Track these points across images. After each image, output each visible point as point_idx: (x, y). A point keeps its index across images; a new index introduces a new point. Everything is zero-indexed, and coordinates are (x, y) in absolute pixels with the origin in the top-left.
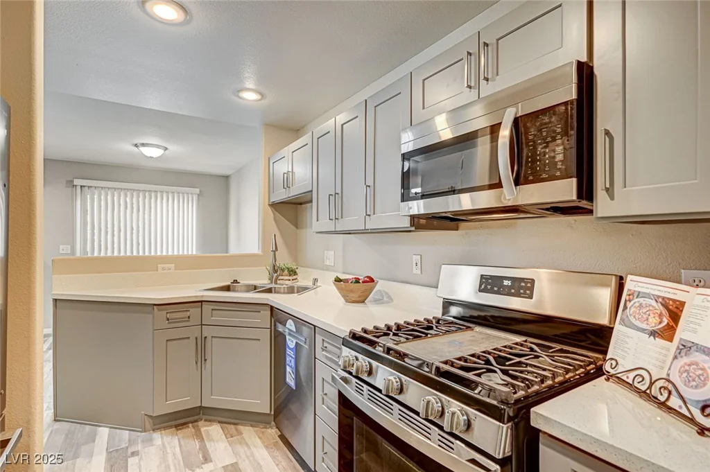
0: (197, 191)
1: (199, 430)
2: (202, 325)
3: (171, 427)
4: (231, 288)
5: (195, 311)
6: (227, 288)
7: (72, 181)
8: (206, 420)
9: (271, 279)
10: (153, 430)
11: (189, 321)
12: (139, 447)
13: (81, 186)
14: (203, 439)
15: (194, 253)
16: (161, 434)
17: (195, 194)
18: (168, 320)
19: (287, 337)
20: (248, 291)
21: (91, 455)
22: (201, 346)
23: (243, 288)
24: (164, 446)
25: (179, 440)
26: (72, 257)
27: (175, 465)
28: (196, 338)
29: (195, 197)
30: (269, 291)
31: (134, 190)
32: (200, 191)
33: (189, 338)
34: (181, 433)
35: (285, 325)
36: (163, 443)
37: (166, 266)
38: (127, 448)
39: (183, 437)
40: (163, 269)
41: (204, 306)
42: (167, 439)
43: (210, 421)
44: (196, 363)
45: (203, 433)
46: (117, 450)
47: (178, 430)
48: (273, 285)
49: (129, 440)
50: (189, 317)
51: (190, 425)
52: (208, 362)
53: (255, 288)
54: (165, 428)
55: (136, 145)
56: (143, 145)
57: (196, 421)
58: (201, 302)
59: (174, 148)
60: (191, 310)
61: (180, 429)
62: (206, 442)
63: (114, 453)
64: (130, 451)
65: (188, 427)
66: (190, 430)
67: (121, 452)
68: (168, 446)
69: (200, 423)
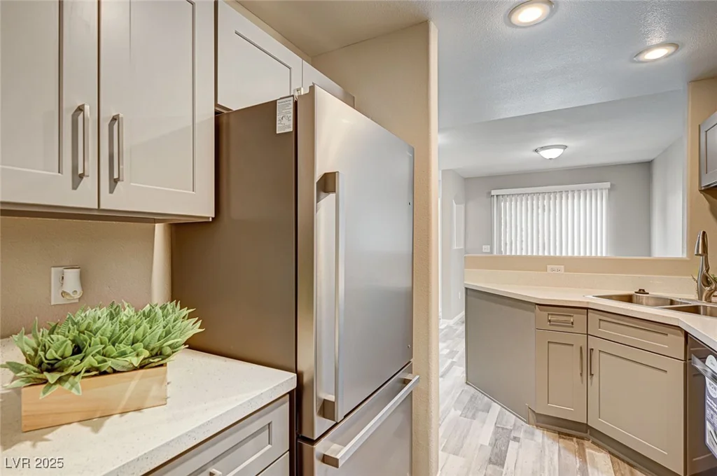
0: (608, 185)
1: (584, 451)
2: (587, 334)
3: (554, 431)
4: (635, 299)
5: (579, 318)
6: (629, 299)
7: (490, 193)
8: (593, 442)
9: (700, 293)
10: (537, 426)
11: (572, 327)
12: (521, 435)
13: (497, 196)
14: (586, 461)
15: (604, 255)
16: (543, 433)
17: (605, 189)
18: (550, 321)
19: (708, 380)
20: (656, 305)
21: (484, 422)
22: (587, 357)
23: (651, 302)
24: (543, 446)
25: (559, 447)
26: (491, 255)
27: (549, 471)
28: (581, 348)
29: (605, 193)
30: (695, 310)
31: (540, 193)
32: (611, 185)
33: (573, 345)
34: (563, 442)
35: (704, 362)
36: (543, 442)
37: (555, 267)
38: (511, 430)
39: (565, 448)
40: (553, 270)
41: (591, 314)
42: (548, 441)
43: (598, 445)
44: (581, 374)
45: (587, 454)
46: (503, 429)
47: (560, 437)
48: (703, 303)
49: (515, 425)
50: (572, 323)
51: (575, 439)
52: (595, 378)
53: (672, 302)
54: (548, 430)
55: (536, 151)
56: (543, 148)
57: (583, 438)
58: (587, 309)
59: (573, 144)
60: (575, 315)
61: (563, 438)
62: (588, 465)
63: (500, 430)
64: (513, 434)
65: (572, 440)
66: (573, 444)
67: (505, 431)
68: (546, 448)
69: (587, 443)
